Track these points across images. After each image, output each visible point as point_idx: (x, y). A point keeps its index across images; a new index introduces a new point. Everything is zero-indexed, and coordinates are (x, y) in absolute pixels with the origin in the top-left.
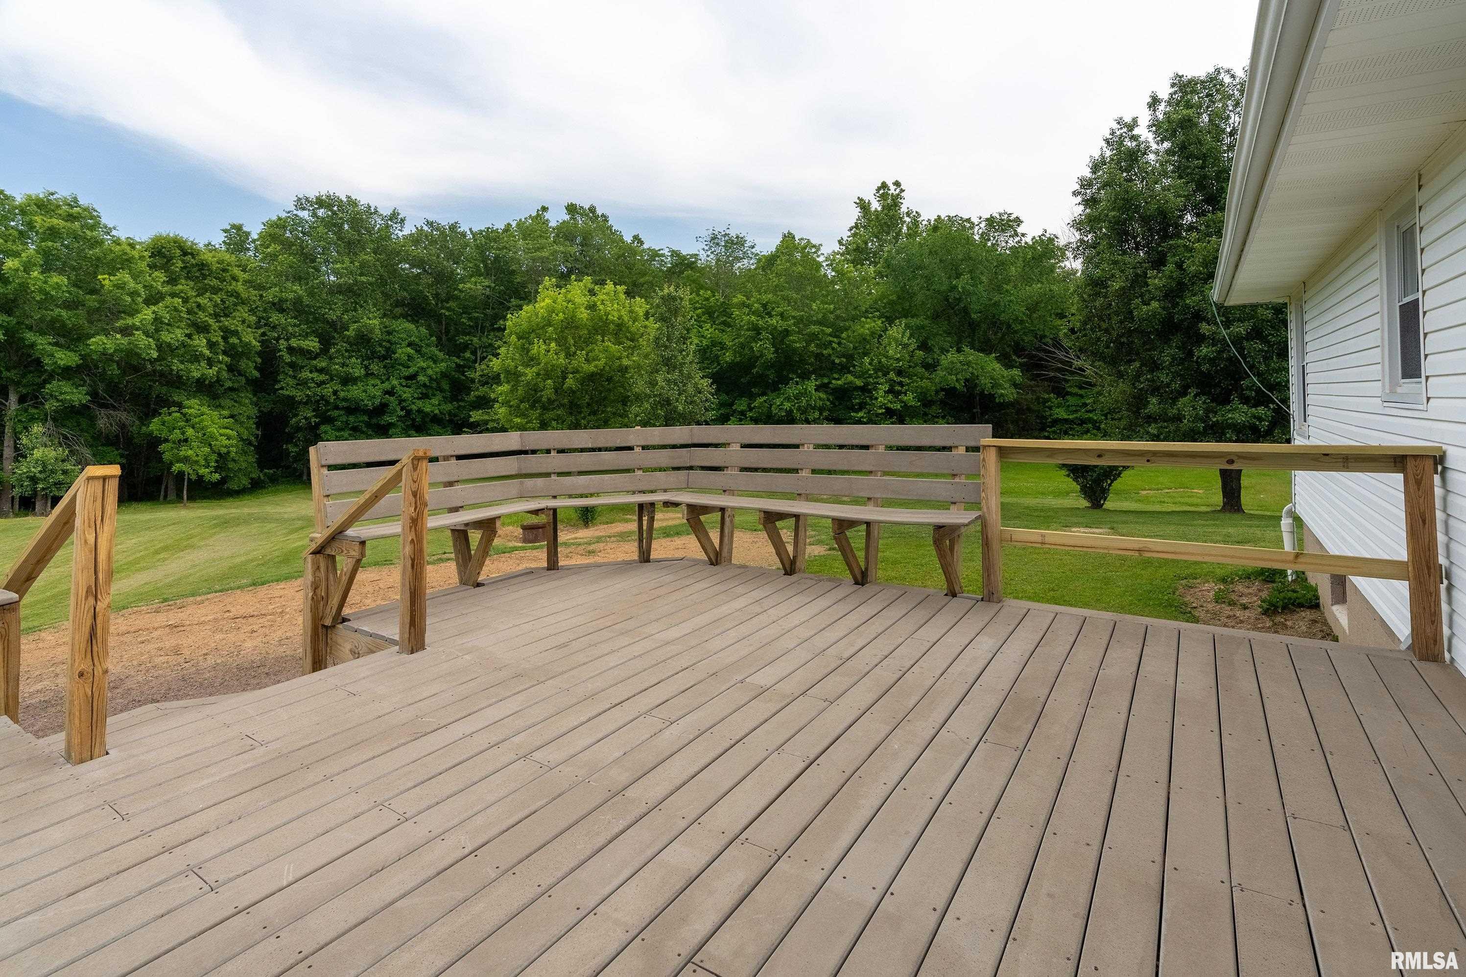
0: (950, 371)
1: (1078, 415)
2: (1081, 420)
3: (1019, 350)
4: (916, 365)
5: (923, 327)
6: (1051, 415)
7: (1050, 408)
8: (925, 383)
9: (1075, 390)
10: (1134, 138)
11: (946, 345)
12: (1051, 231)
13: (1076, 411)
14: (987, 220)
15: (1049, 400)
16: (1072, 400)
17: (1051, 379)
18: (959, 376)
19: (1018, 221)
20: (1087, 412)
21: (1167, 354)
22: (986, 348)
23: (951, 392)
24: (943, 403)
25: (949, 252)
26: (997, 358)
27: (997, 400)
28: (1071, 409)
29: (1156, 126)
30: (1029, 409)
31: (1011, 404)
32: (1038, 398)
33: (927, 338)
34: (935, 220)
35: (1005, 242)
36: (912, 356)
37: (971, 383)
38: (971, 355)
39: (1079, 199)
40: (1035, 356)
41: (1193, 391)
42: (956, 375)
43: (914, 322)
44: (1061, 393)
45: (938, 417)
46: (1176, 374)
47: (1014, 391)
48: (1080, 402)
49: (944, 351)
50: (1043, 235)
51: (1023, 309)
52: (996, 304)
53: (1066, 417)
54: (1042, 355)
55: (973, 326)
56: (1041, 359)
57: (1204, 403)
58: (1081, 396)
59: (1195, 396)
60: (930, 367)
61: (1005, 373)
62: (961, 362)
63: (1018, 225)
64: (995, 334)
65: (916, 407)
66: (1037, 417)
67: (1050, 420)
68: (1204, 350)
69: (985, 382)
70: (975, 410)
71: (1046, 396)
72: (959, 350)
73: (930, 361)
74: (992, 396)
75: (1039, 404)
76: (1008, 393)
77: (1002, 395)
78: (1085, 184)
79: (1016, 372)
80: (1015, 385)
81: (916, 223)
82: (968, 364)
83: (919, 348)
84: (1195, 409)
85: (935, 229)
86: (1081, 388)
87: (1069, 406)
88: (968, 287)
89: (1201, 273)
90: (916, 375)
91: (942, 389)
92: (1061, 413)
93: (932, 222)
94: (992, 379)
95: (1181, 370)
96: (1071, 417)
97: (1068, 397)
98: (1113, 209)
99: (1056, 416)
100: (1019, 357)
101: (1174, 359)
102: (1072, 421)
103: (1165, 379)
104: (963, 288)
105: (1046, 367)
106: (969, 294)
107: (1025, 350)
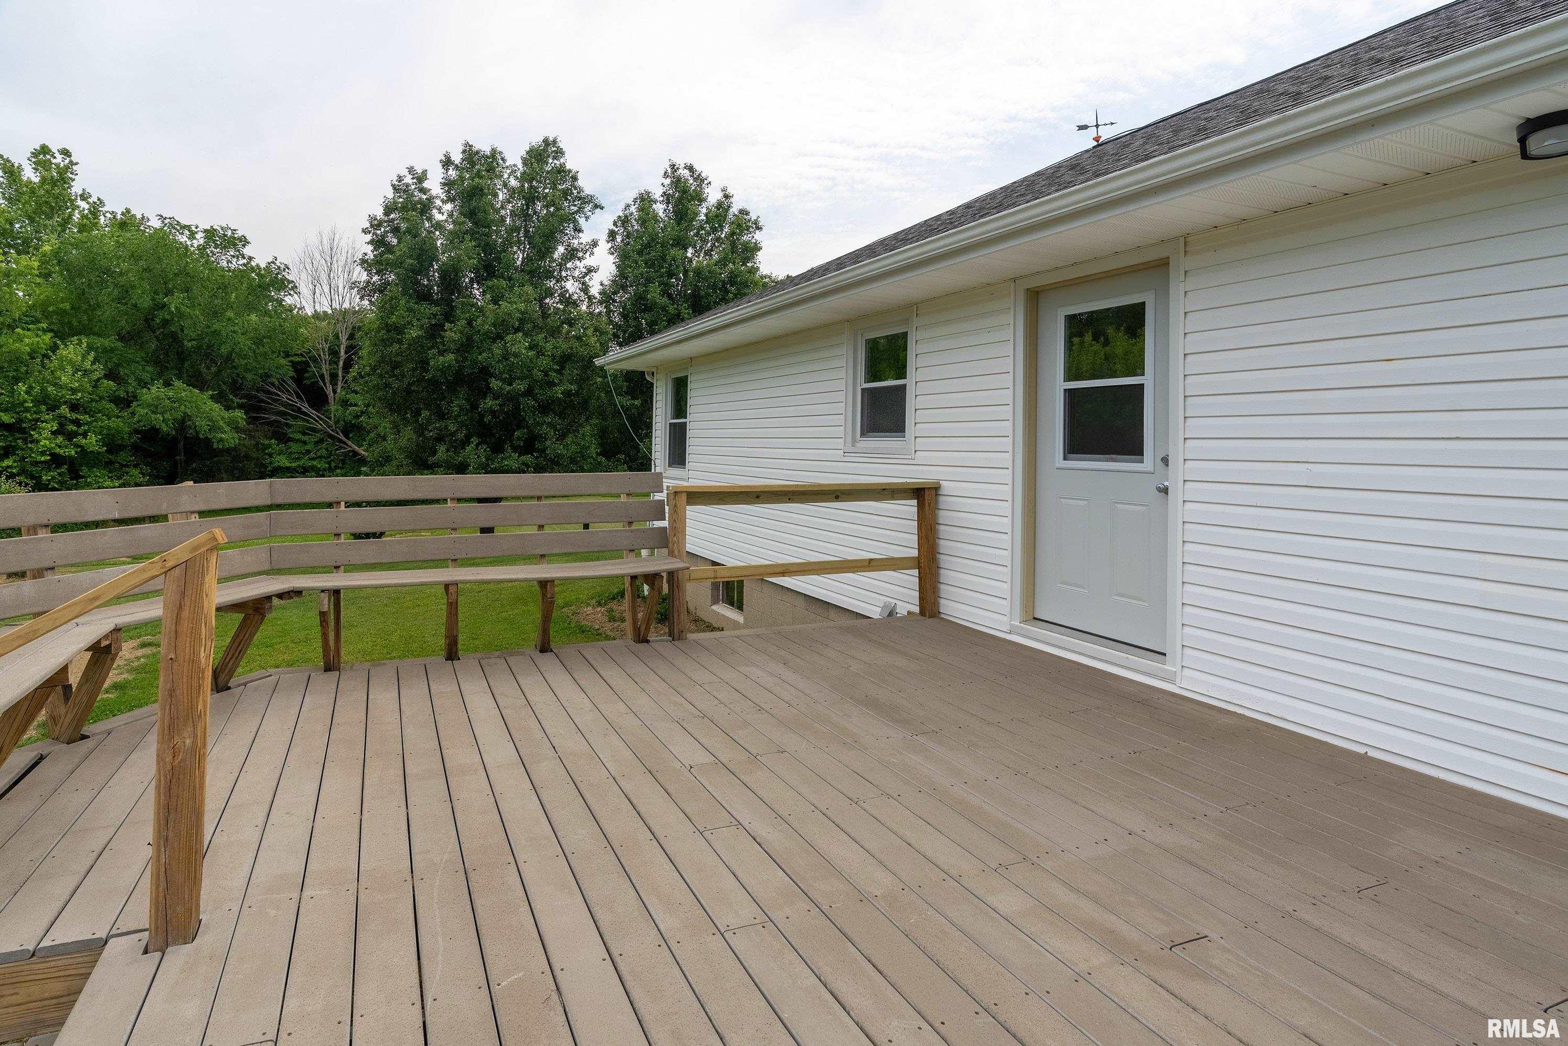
0: (155, 409)
1: (301, 463)
2: (304, 468)
3: (236, 388)
4: (101, 398)
5: (112, 350)
6: (271, 463)
7: (270, 455)
8: (114, 423)
9: (299, 436)
10: (423, 191)
11: (146, 377)
12: (282, 259)
13: (298, 459)
14: (205, 231)
15: (269, 446)
16: (294, 447)
17: (270, 423)
18: (167, 416)
19: (245, 241)
20: (311, 459)
21: (457, 404)
22: (197, 381)
23: (150, 434)
24: (136, 448)
25: (159, 260)
26: (212, 397)
27: (215, 446)
28: (293, 456)
29: (448, 184)
30: (247, 457)
31: (228, 451)
32: (258, 443)
33: (118, 365)
34: (123, 214)
35: (226, 261)
36: (95, 387)
37: (182, 424)
38: (181, 389)
39: (369, 237)
40: (255, 397)
41: (475, 440)
42: (162, 414)
43: (99, 342)
44: (283, 438)
45: (128, 466)
46: (462, 424)
47: (236, 435)
48: (303, 449)
49: (144, 384)
50: (273, 262)
51: (249, 343)
52: (216, 333)
53: (288, 465)
54: (262, 396)
55: (182, 356)
56: (263, 401)
57: (485, 451)
58: (305, 443)
59: (477, 445)
60: (124, 403)
61: (226, 414)
62: (169, 399)
63: (244, 246)
64: (208, 368)
65: (99, 453)
66: (256, 465)
67: (269, 468)
68: (489, 403)
69: (202, 424)
70: (178, 458)
71: (267, 442)
72: (167, 384)
73: (122, 394)
74: (208, 442)
75: (258, 450)
76: (229, 438)
77: (221, 440)
78: (375, 224)
79: (239, 414)
80: (237, 429)
81: (95, 210)
82: (180, 401)
83: (106, 377)
84: (479, 457)
85: (123, 225)
86: (304, 434)
87: (291, 453)
88: (183, 308)
89: (492, 333)
90: (100, 412)
91: (137, 431)
92: (283, 461)
93: (119, 217)
94: (210, 420)
95: (466, 420)
96: (293, 465)
97: (291, 444)
98: (410, 257)
99: (276, 464)
100: (236, 396)
101: (461, 409)
102: (295, 470)
103: (452, 428)
104: (176, 308)
105: (266, 410)
106: (181, 315)
107: (242, 389)
